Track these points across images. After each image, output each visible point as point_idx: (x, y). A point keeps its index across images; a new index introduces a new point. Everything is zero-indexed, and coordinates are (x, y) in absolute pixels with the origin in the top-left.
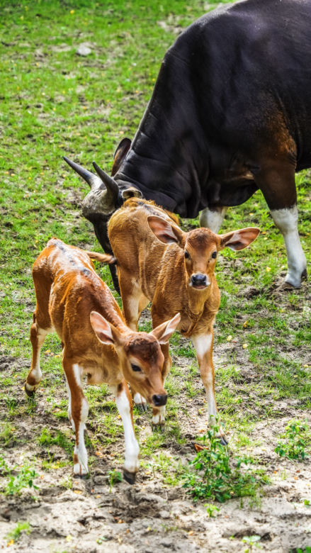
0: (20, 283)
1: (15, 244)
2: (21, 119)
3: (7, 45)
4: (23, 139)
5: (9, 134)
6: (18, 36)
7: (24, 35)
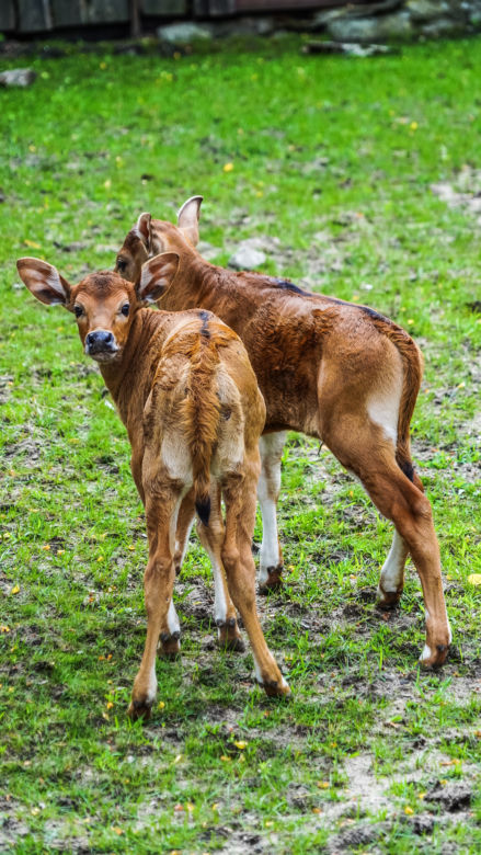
0: (63, 804)
1: (57, 713)
2: (87, 422)
3: (67, 250)
4: (90, 467)
5: (56, 458)
6: (95, 227)
7: (108, 225)
